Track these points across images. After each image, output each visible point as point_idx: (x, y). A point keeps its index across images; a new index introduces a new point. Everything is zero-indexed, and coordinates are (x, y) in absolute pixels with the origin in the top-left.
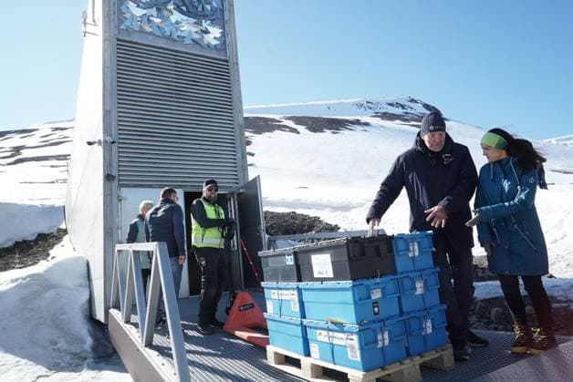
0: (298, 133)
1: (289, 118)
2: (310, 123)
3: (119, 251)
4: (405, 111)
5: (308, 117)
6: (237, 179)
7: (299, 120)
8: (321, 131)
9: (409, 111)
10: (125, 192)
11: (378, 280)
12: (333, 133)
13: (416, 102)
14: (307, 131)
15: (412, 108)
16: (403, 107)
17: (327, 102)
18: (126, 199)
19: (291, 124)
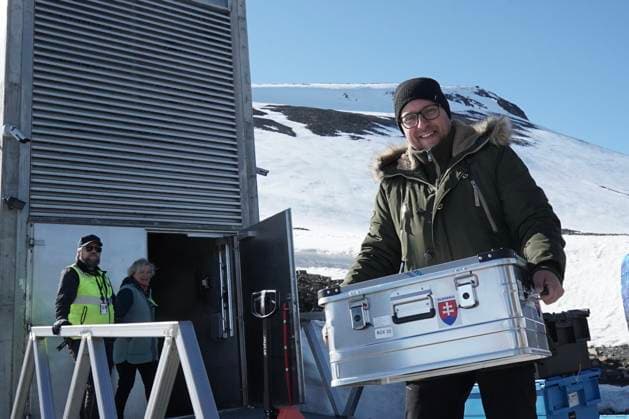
0: (294, 135)
1: (278, 109)
2: (314, 118)
3: (39, 339)
4: (470, 108)
5: (311, 110)
6: (239, 214)
7: (295, 113)
8: (332, 133)
9: (476, 108)
10: (41, 231)
11: (577, 379)
12: (353, 138)
13: (487, 95)
14: (308, 133)
15: (480, 105)
16: (467, 101)
17: (343, 86)
18: (42, 243)
19: (280, 118)
